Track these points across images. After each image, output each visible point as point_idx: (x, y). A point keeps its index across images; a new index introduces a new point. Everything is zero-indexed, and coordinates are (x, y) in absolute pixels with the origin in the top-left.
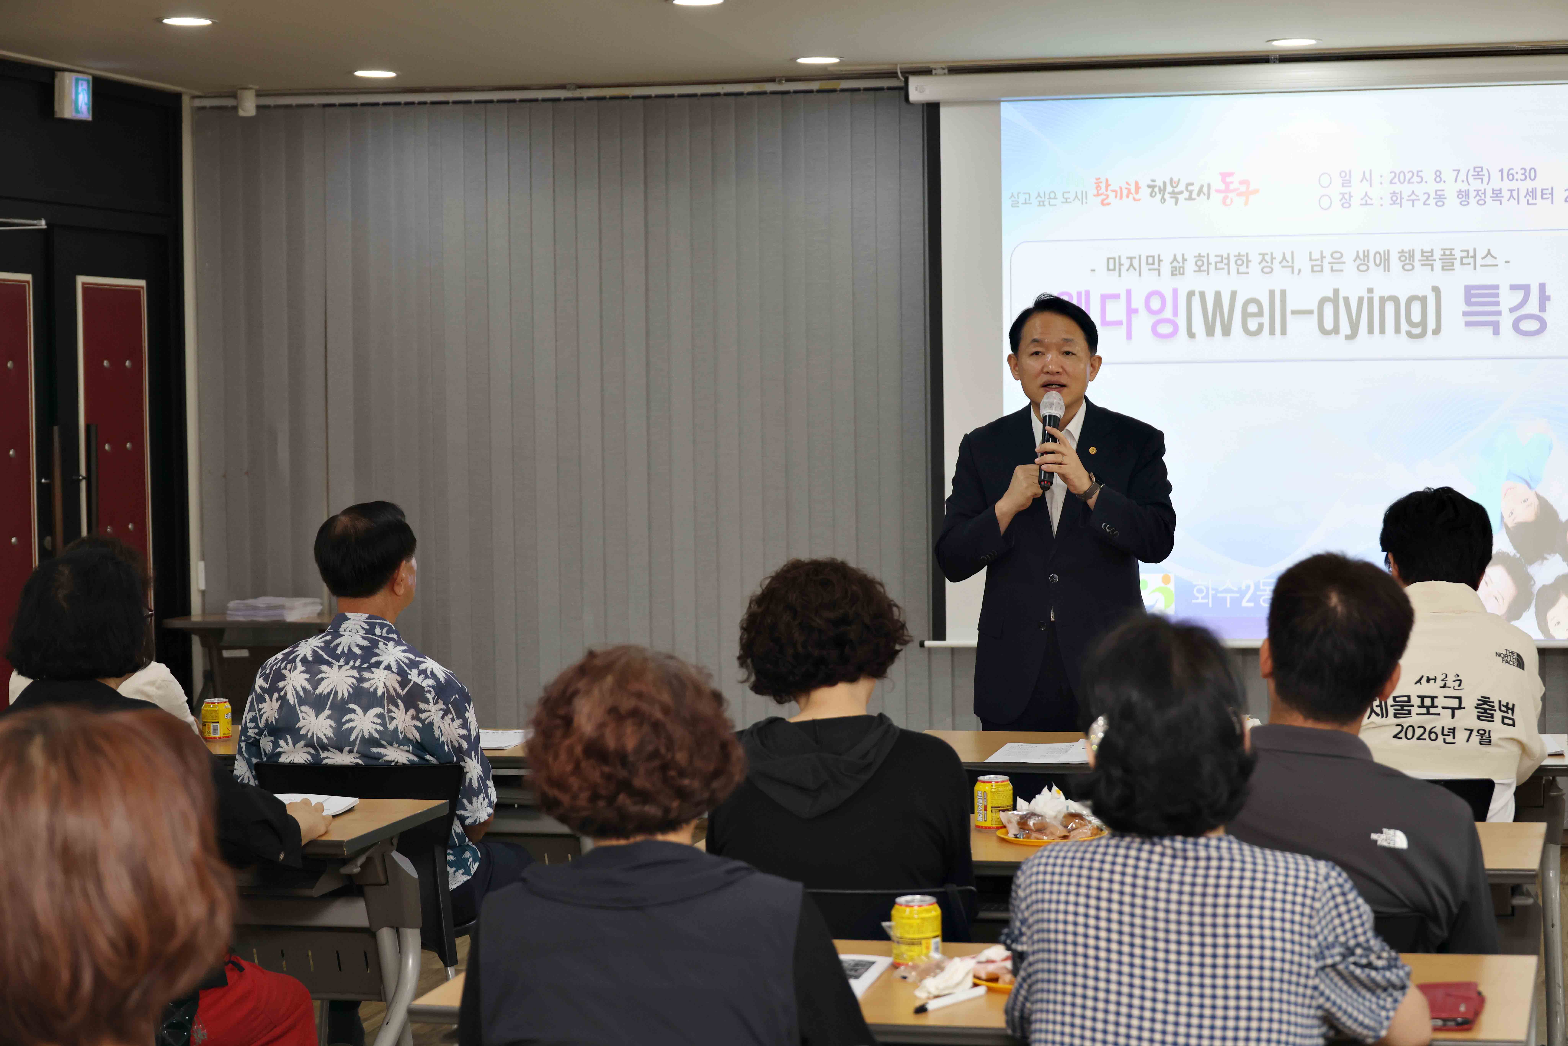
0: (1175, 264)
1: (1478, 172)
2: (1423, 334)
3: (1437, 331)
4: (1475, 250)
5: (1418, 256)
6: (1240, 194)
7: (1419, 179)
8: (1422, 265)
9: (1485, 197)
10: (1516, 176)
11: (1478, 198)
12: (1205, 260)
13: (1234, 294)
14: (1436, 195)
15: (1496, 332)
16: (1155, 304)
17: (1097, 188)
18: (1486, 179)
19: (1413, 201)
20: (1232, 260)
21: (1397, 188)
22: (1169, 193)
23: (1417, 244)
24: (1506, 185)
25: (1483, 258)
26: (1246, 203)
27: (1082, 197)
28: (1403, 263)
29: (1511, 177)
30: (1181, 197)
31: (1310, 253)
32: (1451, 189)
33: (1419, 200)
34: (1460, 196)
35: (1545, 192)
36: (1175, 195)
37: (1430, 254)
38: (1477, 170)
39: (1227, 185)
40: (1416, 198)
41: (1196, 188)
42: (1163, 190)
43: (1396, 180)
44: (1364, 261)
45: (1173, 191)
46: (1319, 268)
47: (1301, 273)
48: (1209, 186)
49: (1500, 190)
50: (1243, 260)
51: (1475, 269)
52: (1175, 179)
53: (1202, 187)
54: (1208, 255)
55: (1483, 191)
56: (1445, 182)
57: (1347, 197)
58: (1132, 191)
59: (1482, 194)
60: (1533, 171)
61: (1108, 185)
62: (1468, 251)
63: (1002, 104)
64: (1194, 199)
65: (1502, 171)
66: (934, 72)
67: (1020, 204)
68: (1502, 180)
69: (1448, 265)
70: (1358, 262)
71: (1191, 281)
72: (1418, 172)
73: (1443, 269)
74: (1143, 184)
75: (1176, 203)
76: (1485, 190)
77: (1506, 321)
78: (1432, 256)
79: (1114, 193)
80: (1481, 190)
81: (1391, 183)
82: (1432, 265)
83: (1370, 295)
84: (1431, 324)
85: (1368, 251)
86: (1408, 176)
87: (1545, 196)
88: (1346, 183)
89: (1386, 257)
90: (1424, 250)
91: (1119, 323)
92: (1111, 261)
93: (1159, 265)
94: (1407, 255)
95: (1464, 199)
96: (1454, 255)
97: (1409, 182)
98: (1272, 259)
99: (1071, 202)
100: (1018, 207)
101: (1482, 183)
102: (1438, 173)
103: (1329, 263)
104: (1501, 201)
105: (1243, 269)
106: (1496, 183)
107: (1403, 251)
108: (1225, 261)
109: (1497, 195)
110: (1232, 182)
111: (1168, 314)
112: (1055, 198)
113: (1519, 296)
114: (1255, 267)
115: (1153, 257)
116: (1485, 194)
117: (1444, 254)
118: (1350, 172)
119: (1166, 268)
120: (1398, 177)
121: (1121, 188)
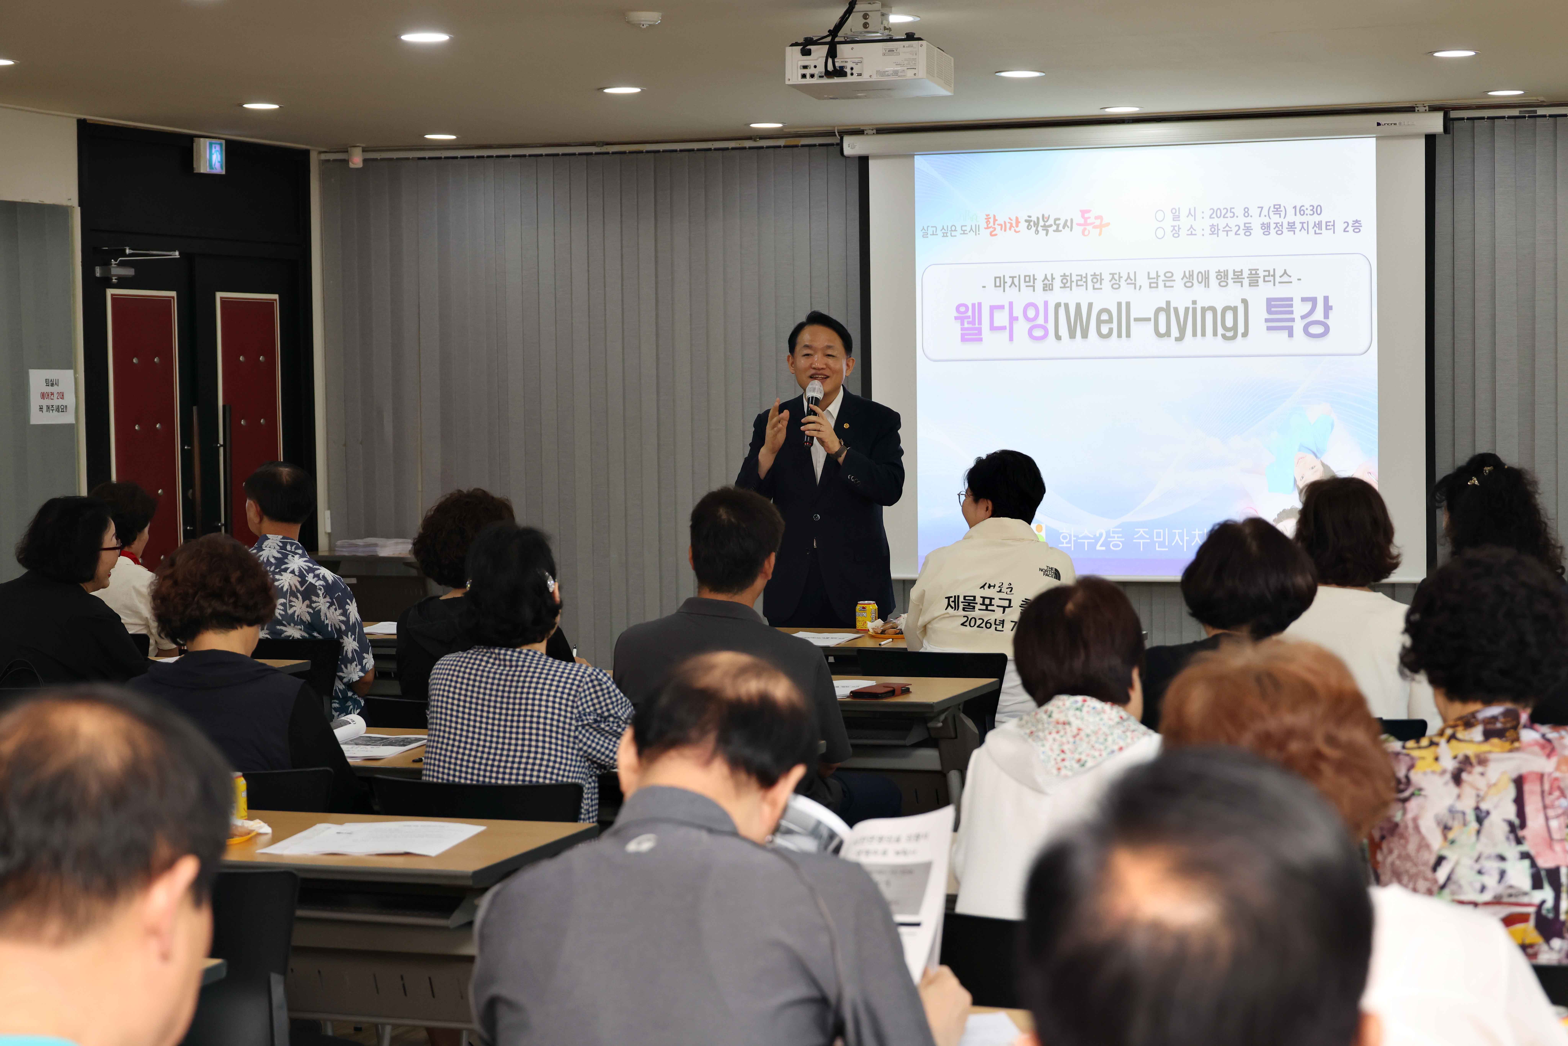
0: (1046, 282)
1: (1277, 209)
2: (1234, 337)
3: (1245, 334)
4: (1274, 270)
5: (1231, 275)
6: (1095, 227)
7: (1232, 215)
8: (1234, 282)
9: (1282, 228)
10: (1306, 212)
11: (1277, 229)
12: (1069, 278)
13: (1090, 305)
14: (1245, 227)
15: (1291, 335)
16: (1031, 313)
17: (987, 222)
18: (1283, 214)
19: (1227, 231)
20: (1089, 278)
21: (1215, 221)
22: (1041, 226)
23: (1231, 266)
24: (1298, 219)
25: (1281, 277)
26: (1100, 234)
27: (976, 230)
28: (1219, 281)
29: (1302, 212)
30: (1050, 229)
31: (1149, 273)
32: (1256, 223)
33: (1232, 231)
34: (1263, 228)
35: (1328, 224)
36: (1046, 228)
37: (1240, 273)
38: (1276, 207)
39: (1086, 219)
40: (1230, 229)
41: (1062, 222)
42: (1036, 224)
43: (1214, 215)
44: (1190, 279)
45: (1045, 224)
46: (1155, 285)
47: (1142, 288)
48: (1072, 220)
49: (1294, 222)
50: (1097, 278)
51: (1274, 285)
52: (1046, 215)
53: (1066, 221)
54: (1071, 274)
55: (1281, 224)
56: (1251, 216)
57: (1176, 228)
58: (1013, 225)
59: (1280, 226)
60: (1319, 208)
61: (995, 220)
62: (1269, 271)
63: (915, 156)
64: (1061, 231)
65: (1295, 207)
66: (865, 132)
67: (929, 235)
68: (1296, 215)
69: (1254, 283)
70: (1185, 280)
71: (1058, 295)
72: (1231, 208)
73: (1250, 286)
74: (1022, 220)
75: (1047, 235)
76: (1282, 222)
77: (1298, 326)
78: (1242, 275)
79: (1000, 227)
80: (1279, 223)
81: (1210, 218)
82: (1241, 282)
83: (1194, 306)
84: (1241, 329)
85: (1193, 271)
86: (1224, 212)
87: (1328, 227)
88: (1176, 218)
89: (1207, 276)
90: (1236, 270)
91: (1004, 328)
92: (998, 280)
93: (1034, 283)
94: (1222, 274)
95: (1266, 230)
96: (1258, 274)
97: (1224, 217)
98: (1120, 277)
99: (967, 234)
100: (927, 237)
101: (1280, 217)
102: (1246, 210)
103: (1163, 281)
104: (1294, 231)
105: (1097, 286)
106: (1291, 217)
107: (1219, 271)
108: (1084, 280)
109: (1292, 226)
110: (1089, 218)
111: (1040, 321)
112: (955, 230)
113: (1308, 306)
114: (1106, 284)
115: (1029, 276)
116: (1282, 226)
117: (1251, 274)
118: (1179, 208)
119: (1039, 285)
120: (1216, 213)
121: (1005, 222)
